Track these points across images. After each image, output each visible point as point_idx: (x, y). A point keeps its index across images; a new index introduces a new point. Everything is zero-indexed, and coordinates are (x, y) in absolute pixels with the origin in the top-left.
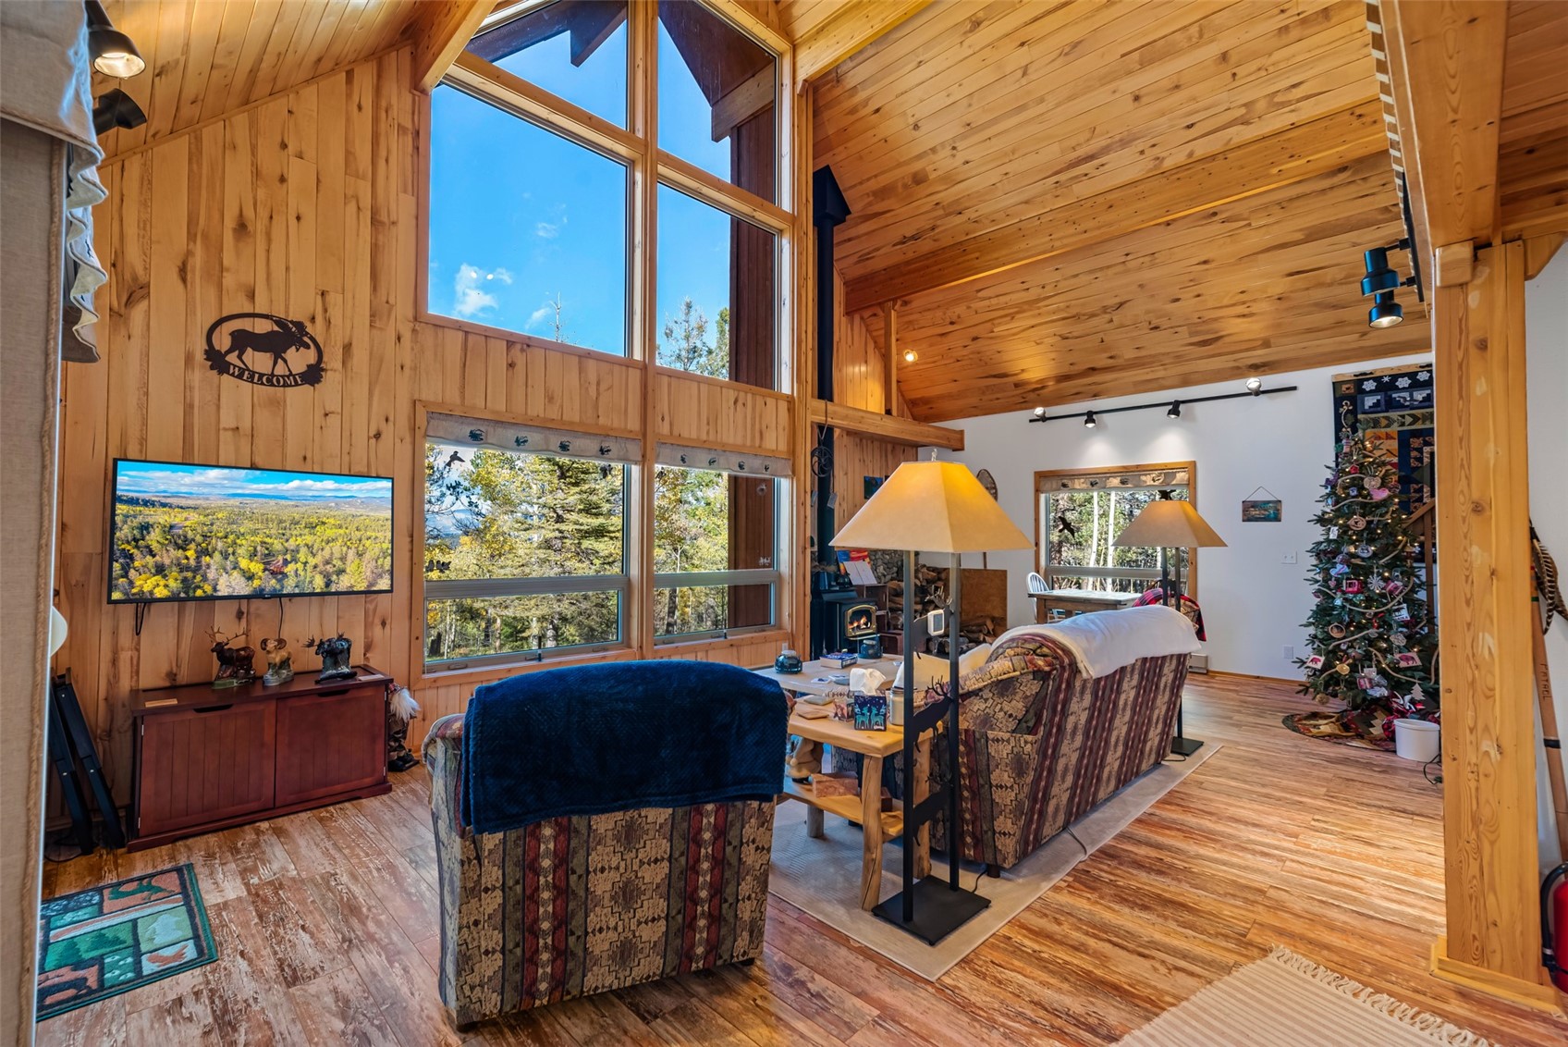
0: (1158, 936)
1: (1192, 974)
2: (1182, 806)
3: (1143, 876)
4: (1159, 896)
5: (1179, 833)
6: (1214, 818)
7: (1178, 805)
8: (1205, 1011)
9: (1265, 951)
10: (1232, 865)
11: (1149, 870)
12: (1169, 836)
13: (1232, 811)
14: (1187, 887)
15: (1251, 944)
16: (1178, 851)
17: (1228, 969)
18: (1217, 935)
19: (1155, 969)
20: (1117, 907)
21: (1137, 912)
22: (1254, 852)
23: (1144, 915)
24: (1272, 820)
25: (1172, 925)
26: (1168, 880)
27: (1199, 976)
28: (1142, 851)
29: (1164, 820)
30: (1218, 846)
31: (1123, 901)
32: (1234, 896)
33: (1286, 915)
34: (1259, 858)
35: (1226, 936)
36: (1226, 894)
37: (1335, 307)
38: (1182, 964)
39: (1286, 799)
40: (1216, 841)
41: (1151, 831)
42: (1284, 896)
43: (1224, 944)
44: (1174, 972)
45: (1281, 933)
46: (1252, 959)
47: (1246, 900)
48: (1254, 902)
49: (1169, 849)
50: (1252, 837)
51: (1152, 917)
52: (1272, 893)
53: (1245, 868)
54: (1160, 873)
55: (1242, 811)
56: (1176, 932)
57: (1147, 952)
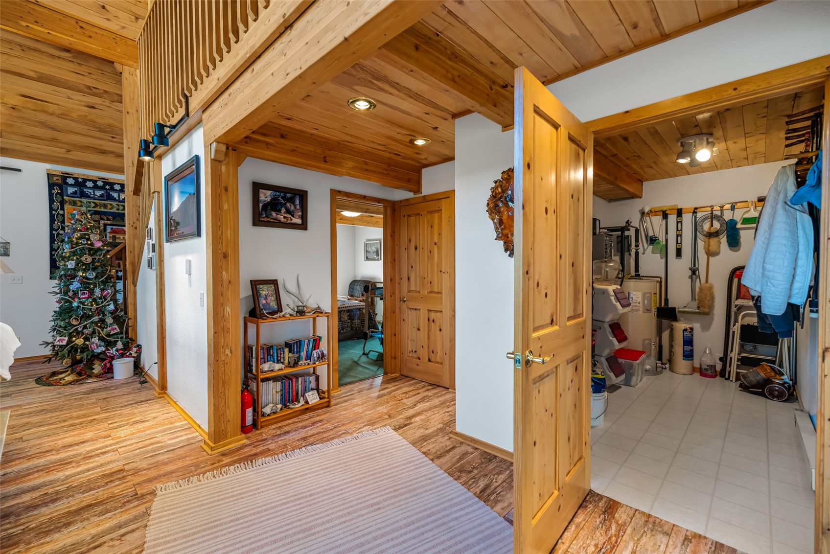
0: (94, 531)
1: (133, 531)
2: (23, 458)
3: (44, 510)
4: (69, 512)
5: (40, 473)
6: (54, 452)
7: (20, 458)
8: (158, 539)
9: (153, 493)
10: (93, 469)
11: (45, 504)
12: (35, 479)
13: (60, 443)
14: (81, 496)
15: (143, 496)
16: (51, 482)
17: (147, 513)
18: (124, 504)
19: (112, 546)
20: (48, 539)
21: (65, 531)
22: (98, 455)
23: (72, 528)
24: (89, 435)
25: (96, 519)
26: (65, 501)
27: (138, 528)
28: (26, 498)
29: (19, 472)
30: (74, 464)
31: (48, 533)
32: (111, 481)
33: (144, 472)
34: (103, 457)
35: (128, 501)
36: (107, 483)
37: (53, 129)
38: (123, 531)
39: (84, 421)
40: (70, 463)
41: (18, 484)
42: (134, 465)
43: (132, 505)
44: (123, 538)
45: (150, 481)
46: (152, 500)
47: (119, 479)
48: (124, 477)
49: (44, 485)
50: (88, 449)
51: (80, 525)
52: (126, 467)
53: (102, 465)
54: (54, 501)
55: (67, 439)
56: (101, 521)
57: (97, 543)
